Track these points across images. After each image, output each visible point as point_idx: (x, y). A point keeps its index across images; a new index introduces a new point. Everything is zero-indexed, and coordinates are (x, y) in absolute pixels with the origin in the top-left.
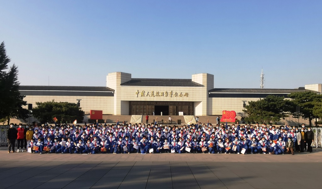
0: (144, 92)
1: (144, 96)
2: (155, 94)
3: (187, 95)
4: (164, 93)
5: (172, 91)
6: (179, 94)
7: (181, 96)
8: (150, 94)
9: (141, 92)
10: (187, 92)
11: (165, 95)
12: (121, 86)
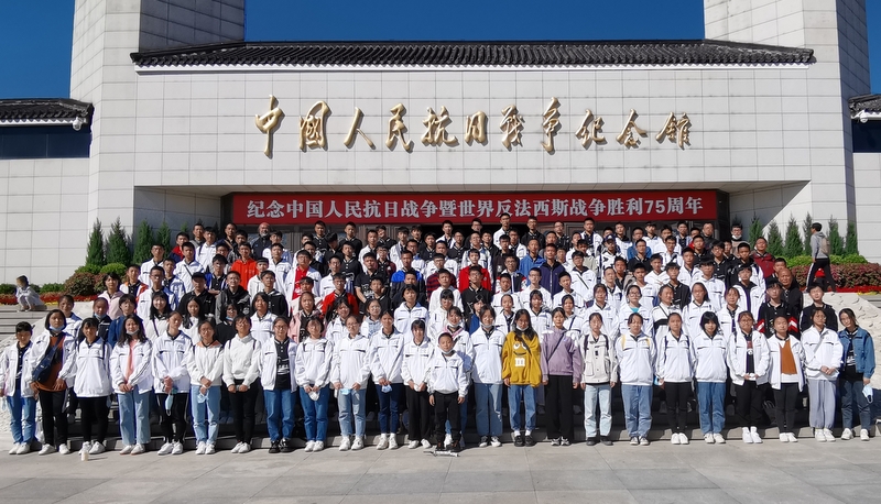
0: (327, 113)
1: (325, 146)
2: (418, 131)
3: (678, 129)
4: (496, 123)
5: (556, 104)
6: (614, 128)
7: (633, 144)
8: (376, 127)
10: (681, 107)
11: (499, 138)
12: (138, 68)
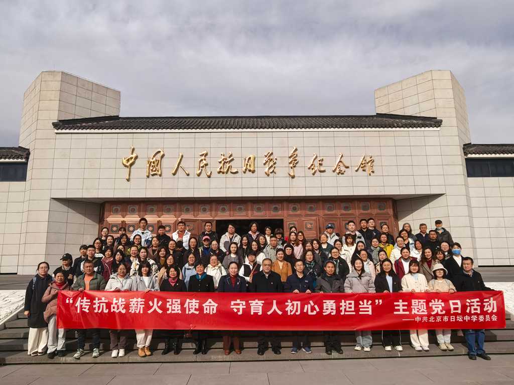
0: (163, 156)
1: (161, 175)
2: (214, 166)
3: (367, 164)
6: (330, 164)
7: (341, 173)
8: (191, 165)
9: (145, 156)
10: (369, 153)
11: (262, 170)
12: (56, 131)
